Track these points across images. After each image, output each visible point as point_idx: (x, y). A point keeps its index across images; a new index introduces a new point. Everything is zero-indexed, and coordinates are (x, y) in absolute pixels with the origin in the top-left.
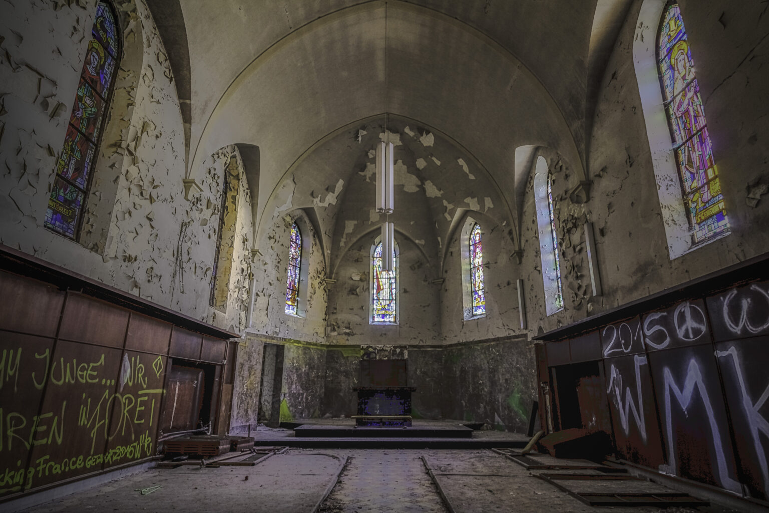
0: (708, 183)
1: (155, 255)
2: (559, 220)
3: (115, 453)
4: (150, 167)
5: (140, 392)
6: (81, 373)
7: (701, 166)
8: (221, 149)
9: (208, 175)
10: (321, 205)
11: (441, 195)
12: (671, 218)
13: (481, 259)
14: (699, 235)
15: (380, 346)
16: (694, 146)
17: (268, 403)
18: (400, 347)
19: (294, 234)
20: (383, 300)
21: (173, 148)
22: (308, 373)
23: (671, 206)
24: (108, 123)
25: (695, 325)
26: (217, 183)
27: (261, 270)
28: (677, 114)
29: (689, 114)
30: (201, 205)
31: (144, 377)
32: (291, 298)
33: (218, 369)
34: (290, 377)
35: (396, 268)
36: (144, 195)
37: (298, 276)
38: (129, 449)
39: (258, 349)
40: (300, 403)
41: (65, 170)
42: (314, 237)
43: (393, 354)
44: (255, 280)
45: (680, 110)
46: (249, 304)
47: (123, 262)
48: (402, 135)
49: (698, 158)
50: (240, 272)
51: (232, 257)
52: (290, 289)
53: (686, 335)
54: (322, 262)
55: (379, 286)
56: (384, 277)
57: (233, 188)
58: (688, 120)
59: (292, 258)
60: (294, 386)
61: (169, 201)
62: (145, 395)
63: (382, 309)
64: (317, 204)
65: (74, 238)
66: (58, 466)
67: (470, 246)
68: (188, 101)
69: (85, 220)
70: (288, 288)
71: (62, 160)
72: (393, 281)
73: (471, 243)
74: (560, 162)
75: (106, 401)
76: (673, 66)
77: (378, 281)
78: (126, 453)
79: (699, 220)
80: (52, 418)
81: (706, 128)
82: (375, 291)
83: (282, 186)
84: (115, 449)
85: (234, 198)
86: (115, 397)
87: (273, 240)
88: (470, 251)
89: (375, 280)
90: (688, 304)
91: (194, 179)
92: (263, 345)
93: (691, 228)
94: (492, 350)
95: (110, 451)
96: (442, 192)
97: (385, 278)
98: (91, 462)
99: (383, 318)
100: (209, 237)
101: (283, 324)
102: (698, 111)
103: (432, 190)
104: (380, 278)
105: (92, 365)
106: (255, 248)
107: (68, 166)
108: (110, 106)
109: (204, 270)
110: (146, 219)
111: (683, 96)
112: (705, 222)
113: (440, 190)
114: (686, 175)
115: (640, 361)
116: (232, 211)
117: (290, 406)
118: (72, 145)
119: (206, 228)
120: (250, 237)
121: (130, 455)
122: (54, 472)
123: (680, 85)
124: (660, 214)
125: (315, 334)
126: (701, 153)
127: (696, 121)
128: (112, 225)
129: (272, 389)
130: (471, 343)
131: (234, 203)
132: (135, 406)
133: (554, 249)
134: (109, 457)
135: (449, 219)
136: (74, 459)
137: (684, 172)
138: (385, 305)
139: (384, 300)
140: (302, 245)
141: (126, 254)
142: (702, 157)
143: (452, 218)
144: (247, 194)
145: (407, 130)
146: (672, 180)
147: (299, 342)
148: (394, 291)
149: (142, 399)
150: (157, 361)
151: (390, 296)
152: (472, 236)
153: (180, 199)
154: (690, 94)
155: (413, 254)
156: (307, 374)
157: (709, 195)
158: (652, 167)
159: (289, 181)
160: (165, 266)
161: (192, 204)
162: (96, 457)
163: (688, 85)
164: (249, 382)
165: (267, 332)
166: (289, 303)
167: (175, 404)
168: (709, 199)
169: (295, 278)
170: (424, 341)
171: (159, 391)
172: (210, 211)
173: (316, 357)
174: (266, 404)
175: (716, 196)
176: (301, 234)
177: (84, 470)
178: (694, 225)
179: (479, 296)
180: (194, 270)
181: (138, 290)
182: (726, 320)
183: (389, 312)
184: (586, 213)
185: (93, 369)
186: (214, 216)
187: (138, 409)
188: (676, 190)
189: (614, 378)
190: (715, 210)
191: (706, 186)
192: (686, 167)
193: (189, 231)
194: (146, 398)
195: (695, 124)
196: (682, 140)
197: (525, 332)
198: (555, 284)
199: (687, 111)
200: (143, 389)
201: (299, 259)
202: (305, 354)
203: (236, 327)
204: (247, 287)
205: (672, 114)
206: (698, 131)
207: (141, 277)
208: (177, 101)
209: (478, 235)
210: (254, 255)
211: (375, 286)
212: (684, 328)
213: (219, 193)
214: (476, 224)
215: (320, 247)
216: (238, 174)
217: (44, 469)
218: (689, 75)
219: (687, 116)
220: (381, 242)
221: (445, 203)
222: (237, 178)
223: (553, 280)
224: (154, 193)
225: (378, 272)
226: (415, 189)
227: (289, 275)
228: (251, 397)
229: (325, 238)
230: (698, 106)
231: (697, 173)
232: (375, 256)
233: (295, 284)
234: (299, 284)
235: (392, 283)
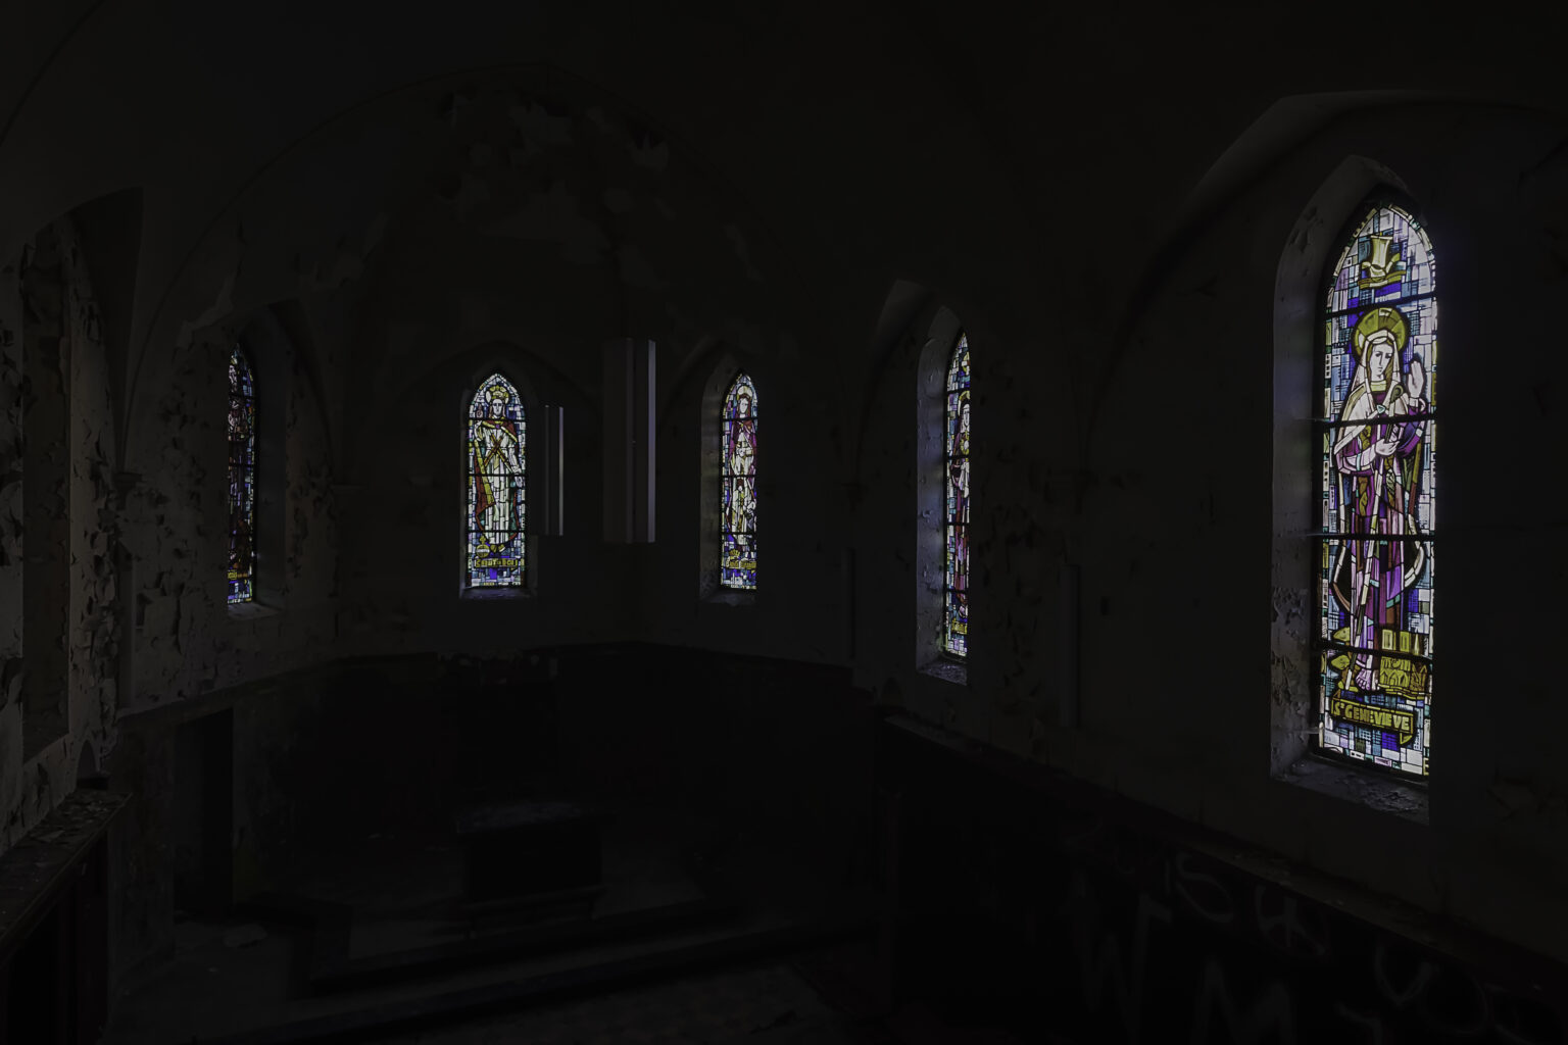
0: (1378, 654)
7: (1370, 610)
12: (1284, 687)
14: (1333, 739)
16: (1363, 559)
20: (492, 531)
23: (1288, 660)
25: (1302, 932)
27: (146, 521)
28: (1339, 464)
29: (1371, 487)
32: (236, 560)
37: (250, 491)
42: (296, 373)
43: (522, 670)
44: (133, 565)
45: (1350, 461)
46: (123, 639)
48: (579, 123)
49: (1366, 589)
53: (1278, 936)
54: (320, 440)
55: (481, 495)
56: (496, 472)
57: (43, 311)
58: (1365, 496)
59: (232, 443)
63: (492, 555)
72: (519, 482)
76: (1359, 352)
77: (480, 484)
79: (1338, 713)
83: (203, 257)
85: (52, 347)
87: (175, 422)
89: (472, 480)
93: (1313, 716)
97: (500, 475)
99: (493, 577)
101: (224, 653)
102: (1394, 496)
104: (486, 475)
106: (126, 471)
111: (1364, 435)
112: (1351, 727)
120: (109, 445)
125: (311, 642)
126: (1376, 584)
127: (1386, 514)
137: (1324, 593)
138: (497, 546)
139: (496, 531)
140: (257, 399)
142: (1375, 594)
144: (91, 315)
146: (1298, 603)
151: (510, 520)
154: (1384, 447)
157: (1375, 680)
158: (1270, 567)
163: (1385, 421)
165: (180, 693)
166: (232, 575)
168: (1374, 688)
175: (1391, 696)
176: (253, 367)
178: (1322, 712)
182: (1376, 971)
183: (511, 562)
188: (1300, 626)
190: (1382, 719)
191: (1371, 657)
192: (1331, 585)
195: (1379, 516)
196: (1338, 526)
199: (1369, 476)
201: (252, 443)
203: (96, 737)
204: (113, 597)
205: (1327, 455)
206: (1382, 537)
212: (1275, 920)
214: (740, 372)
215: (313, 401)
216: (61, 267)
218: (1393, 401)
219: (1363, 487)
223: (935, 591)
225: (480, 460)
230: (1399, 489)
231: (1356, 617)
233: (245, 515)
234: (255, 515)
235: (517, 488)
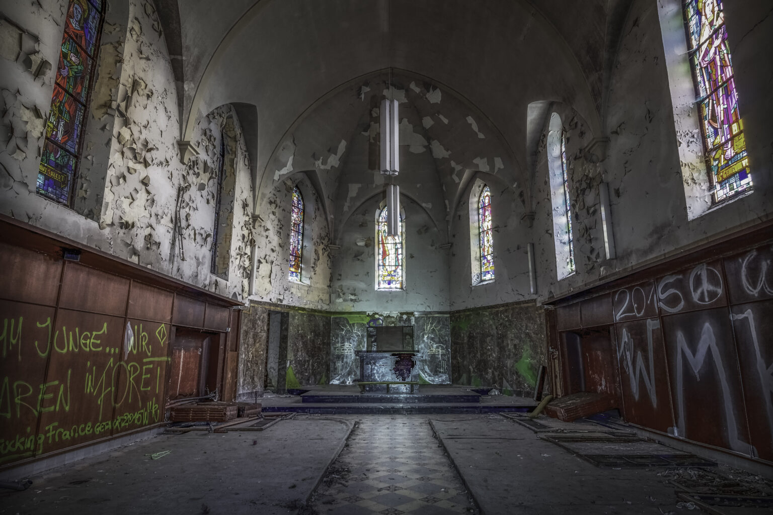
0: (732, 139)
1: (153, 221)
2: (573, 181)
3: (123, 420)
4: (142, 128)
5: (145, 360)
6: (84, 342)
7: (726, 121)
8: (217, 109)
9: (204, 137)
10: (322, 167)
11: (449, 155)
12: (691, 177)
13: (490, 222)
14: (721, 193)
15: (386, 313)
16: (718, 100)
17: (274, 370)
18: (407, 313)
19: (295, 199)
20: (388, 265)
21: (165, 108)
22: (313, 340)
23: (691, 164)
24: (96, 82)
25: (711, 288)
26: (213, 145)
27: (262, 236)
28: (702, 65)
29: (715, 64)
30: (198, 168)
31: (147, 345)
32: (294, 265)
33: (222, 336)
34: (296, 344)
35: (402, 233)
36: (138, 159)
37: (300, 242)
38: (137, 416)
39: (262, 317)
40: (306, 370)
41: (54, 133)
42: (317, 201)
43: (400, 321)
44: (257, 247)
45: (706, 59)
46: (252, 271)
47: (120, 229)
48: (408, 91)
49: (722, 112)
50: (241, 239)
51: (232, 223)
52: (292, 255)
53: (702, 298)
54: (325, 227)
55: (384, 252)
56: (390, 242)
57: (231, 150)
58: (714, 70)
59: (294, 224)
60: (300, 353)
61: (164, 165)
62: (150, 363)
64: (319, 165)
65: (69, 204)
66: (68, 433)
67: (478, 209)
68: (179, 57)
69: (79, 186)
70: (291, 255)
71: (51, 122)
72: (399, 246)
73: (480, 206)
74: (575, 119)
75: (110, 369)
76: (701, 11)
77: (384, 247)
78: (134, 419)
79: (721, 179)
80: (58, 387)
81: (732, 80)
82: (380, 257)
83: (282, 148)
84: (123, 416)
85: (232, 161)
86: (120, 366)
87: (273, 206)
88: (479, 214)
89: (381, 246)
90: (705, 267)
91: (189, 142)
92: (267, 313)
93: (711, 187)
94: (501, 315)
95: (118, 418)
96: (450, 152)
97: (391, 244)
98: (99, 428)
99: (389, 284)
100: (208, 202)
101: (287, 292)
102: (725, 60)
103: (440, 152)
104: (386, 244)
105: (94, 333)
106: (256, 214)
107: (57, 129)
108: (98, 63)
109: (204, 236)
110: (141, 184)
111: (709, 43)
112: (727, 181)
113: (447, 150)
114: (709, 130)
115: (652, 325)
116: (231, 175)
117: (297, 373)
118: (59, 106)
119: (204, 193)
120: (250, 202)
121: (138, 421)
122: (64, 438)
123: (707, 32)
124: (679, 173)
125: (320, 301)
126: (726, 106)
127: (722, 72)
128: (107, 191)
129: (278, 356)
130: (480, 308)
131: (232, 166)
132: (141, 374)
133: (567, 211)
134: (117, 423)
135: (457, 180)
136: (83, 426)
137: (707, 127)
138: (391, 271)
139: (390, 266)
140: (304, 210)
141: (123, 221)
142: (726, 111)
143: (460, 180)
144: (245, 157)
145: (413, 86)
146: (693, 136)
147: (303, 309)
148: (400, 257)
149: (147, 366)
150: (161, 330)
151: (396, 261)
152: (482, 198)
153: (175, 163)
154: (717, 42)
155: (420, 218)
156: (313, 342)
157: (732, 151)
158: (673, 122)
159: (289, 143)
160: (163, 233)
161: (188, 168)
162: (104, 424)
163: (716, 32)
164: (254, 350)
165: (270, 300)
166: (293, 270)
167: (181, 372)
168: (732, 155)
169: (298, 244)
170: (431, 307)
171: (164, 359)
172: (208, 175)
173: (321, 325)
174: (272, 370)
175: (740, 153)
176: (302, 198)
177: (93, 436)
178: (715, 184)
179: (488, 261)
180: (193, 237)
181: (137, 258)
182: (744, 283)
183: (396, 279)
184: (602, 173)
185: (97, 337)
186: (212, 180)
187: (143, 377)
188: (697, 147)
189: (625, 342)
190: (737, 167)
191: (730, 142)
192: (709, 122)
193: (186, 197)
194: (151, 366)
195: (721, 75)
196: (707, 92)
197: (535, 297)
198: (567, 248)
199: (714, 60)
200: (147, 357)
201: (301, 225)
202: (310, 321)
203: (239, 295)
204: (249, 254)
205: (697, 65)
206: (724, 83)
207: (140, 244)
208: (168, 57)
209: (487, 198)
210: (254, 221)
211: (381, 251)
212: (699, 291)
213: (216, 156)
214: (485, 185)
215: (323, 212)
216: (235, 136)
217: (54, 436)
218: (717, 20)
219: (712, 67)
220: (386, 206)
221: (453, 164)
222: (235, 139)
223: (564, 243)
224: (148, 156)
225: (384, 238)
226: (421, 150)
227: (291, 241)
228: (257, 364)
229: (327, 202)
230: (726, 55)
231: (721, 128)
232: (380, 220)
233: (298, 250)
234: (302, 250)
235: (398, 248)
